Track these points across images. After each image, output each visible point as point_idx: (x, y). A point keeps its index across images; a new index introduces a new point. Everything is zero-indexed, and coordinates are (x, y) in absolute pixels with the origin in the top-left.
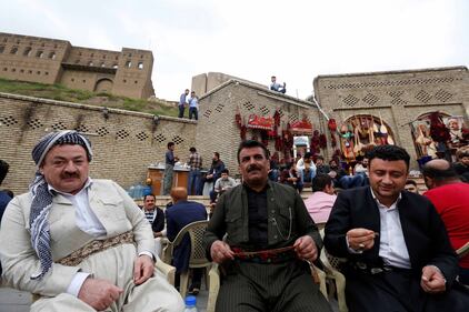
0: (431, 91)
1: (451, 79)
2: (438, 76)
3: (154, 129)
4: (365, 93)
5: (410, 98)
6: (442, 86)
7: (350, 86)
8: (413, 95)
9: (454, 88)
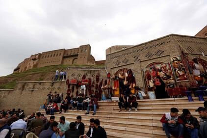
0: (153, 51)
1: (164, 43)
2: (157, 43)
3: (52, 86)
4: (123, 58)
5: (142, 57)
6: (159, 48)
7: (118, 56)
8: (144, 56)
9: (166, 48)
